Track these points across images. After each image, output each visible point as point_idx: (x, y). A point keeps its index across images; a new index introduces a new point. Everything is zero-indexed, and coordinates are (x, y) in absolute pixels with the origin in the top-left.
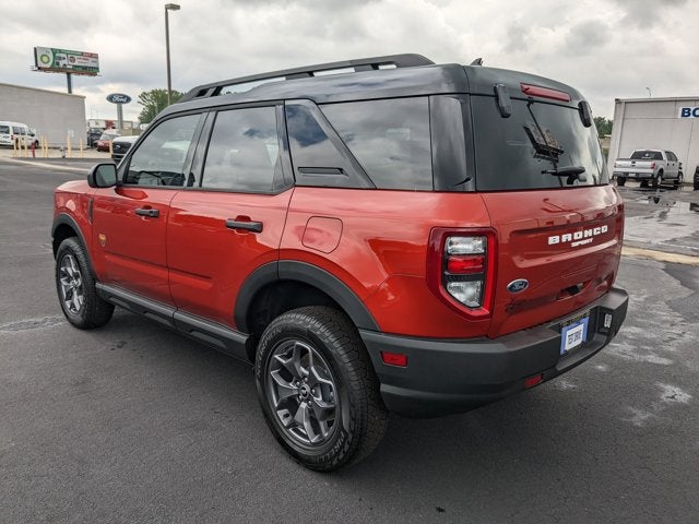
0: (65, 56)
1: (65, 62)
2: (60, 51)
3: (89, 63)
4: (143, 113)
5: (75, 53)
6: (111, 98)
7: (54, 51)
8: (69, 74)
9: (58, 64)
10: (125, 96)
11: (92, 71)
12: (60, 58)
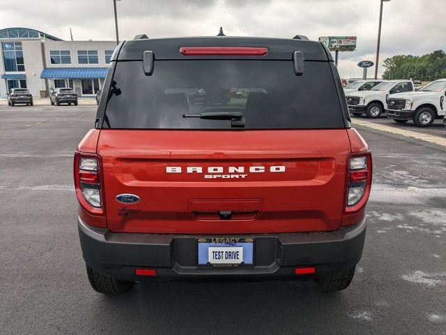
0: (336, 40)
1: (336, 44)
2: (334, 38)
3: (351, 43)
4: (386, 73)
5: (342, 38)
6: (360, 65)
7: (330, 38)
8: (337, 51)
9: (331, 46)
10: (369, 62)
11: (351, 48)
12: (333, 42)
